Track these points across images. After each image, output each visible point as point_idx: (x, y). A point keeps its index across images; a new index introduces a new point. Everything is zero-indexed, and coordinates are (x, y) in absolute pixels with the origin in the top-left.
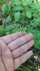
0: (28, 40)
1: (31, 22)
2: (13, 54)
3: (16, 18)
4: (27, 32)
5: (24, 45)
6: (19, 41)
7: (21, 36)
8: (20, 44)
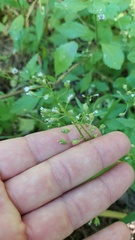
0: (109, 162)
1: (125, 87)
2: (29, 232)
3: (61, 64)
4: (102, 126)
5: (89, 187)
6: (64, 167)
7: (75, 142)
8: (67, 181)
